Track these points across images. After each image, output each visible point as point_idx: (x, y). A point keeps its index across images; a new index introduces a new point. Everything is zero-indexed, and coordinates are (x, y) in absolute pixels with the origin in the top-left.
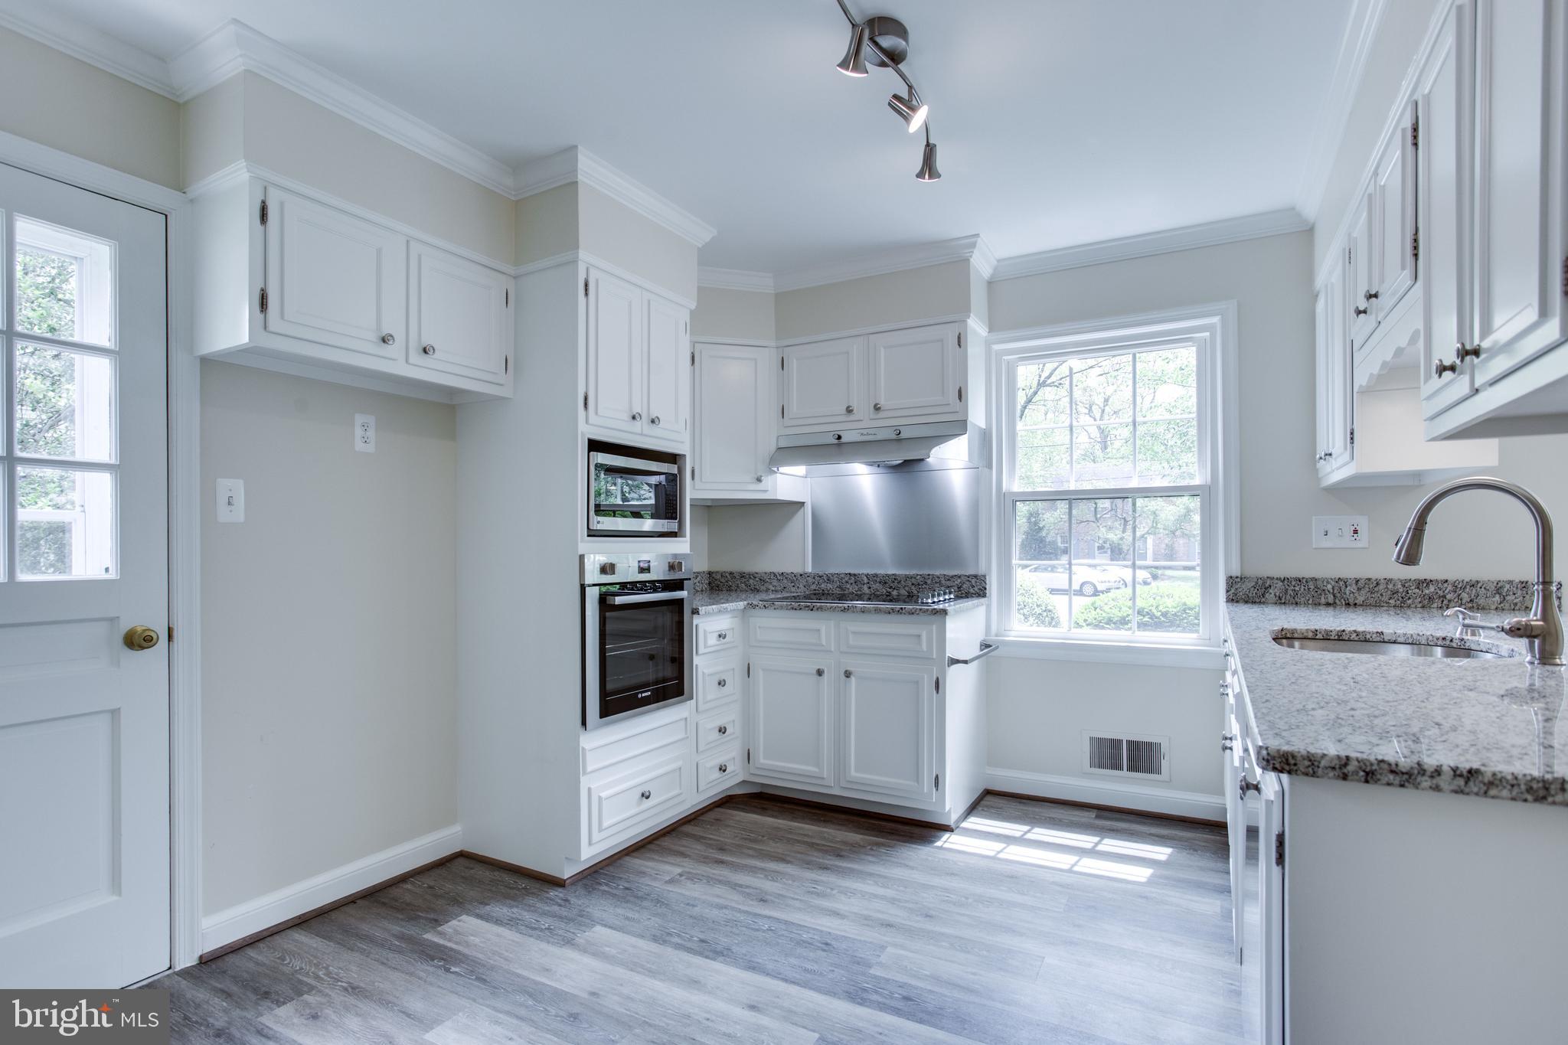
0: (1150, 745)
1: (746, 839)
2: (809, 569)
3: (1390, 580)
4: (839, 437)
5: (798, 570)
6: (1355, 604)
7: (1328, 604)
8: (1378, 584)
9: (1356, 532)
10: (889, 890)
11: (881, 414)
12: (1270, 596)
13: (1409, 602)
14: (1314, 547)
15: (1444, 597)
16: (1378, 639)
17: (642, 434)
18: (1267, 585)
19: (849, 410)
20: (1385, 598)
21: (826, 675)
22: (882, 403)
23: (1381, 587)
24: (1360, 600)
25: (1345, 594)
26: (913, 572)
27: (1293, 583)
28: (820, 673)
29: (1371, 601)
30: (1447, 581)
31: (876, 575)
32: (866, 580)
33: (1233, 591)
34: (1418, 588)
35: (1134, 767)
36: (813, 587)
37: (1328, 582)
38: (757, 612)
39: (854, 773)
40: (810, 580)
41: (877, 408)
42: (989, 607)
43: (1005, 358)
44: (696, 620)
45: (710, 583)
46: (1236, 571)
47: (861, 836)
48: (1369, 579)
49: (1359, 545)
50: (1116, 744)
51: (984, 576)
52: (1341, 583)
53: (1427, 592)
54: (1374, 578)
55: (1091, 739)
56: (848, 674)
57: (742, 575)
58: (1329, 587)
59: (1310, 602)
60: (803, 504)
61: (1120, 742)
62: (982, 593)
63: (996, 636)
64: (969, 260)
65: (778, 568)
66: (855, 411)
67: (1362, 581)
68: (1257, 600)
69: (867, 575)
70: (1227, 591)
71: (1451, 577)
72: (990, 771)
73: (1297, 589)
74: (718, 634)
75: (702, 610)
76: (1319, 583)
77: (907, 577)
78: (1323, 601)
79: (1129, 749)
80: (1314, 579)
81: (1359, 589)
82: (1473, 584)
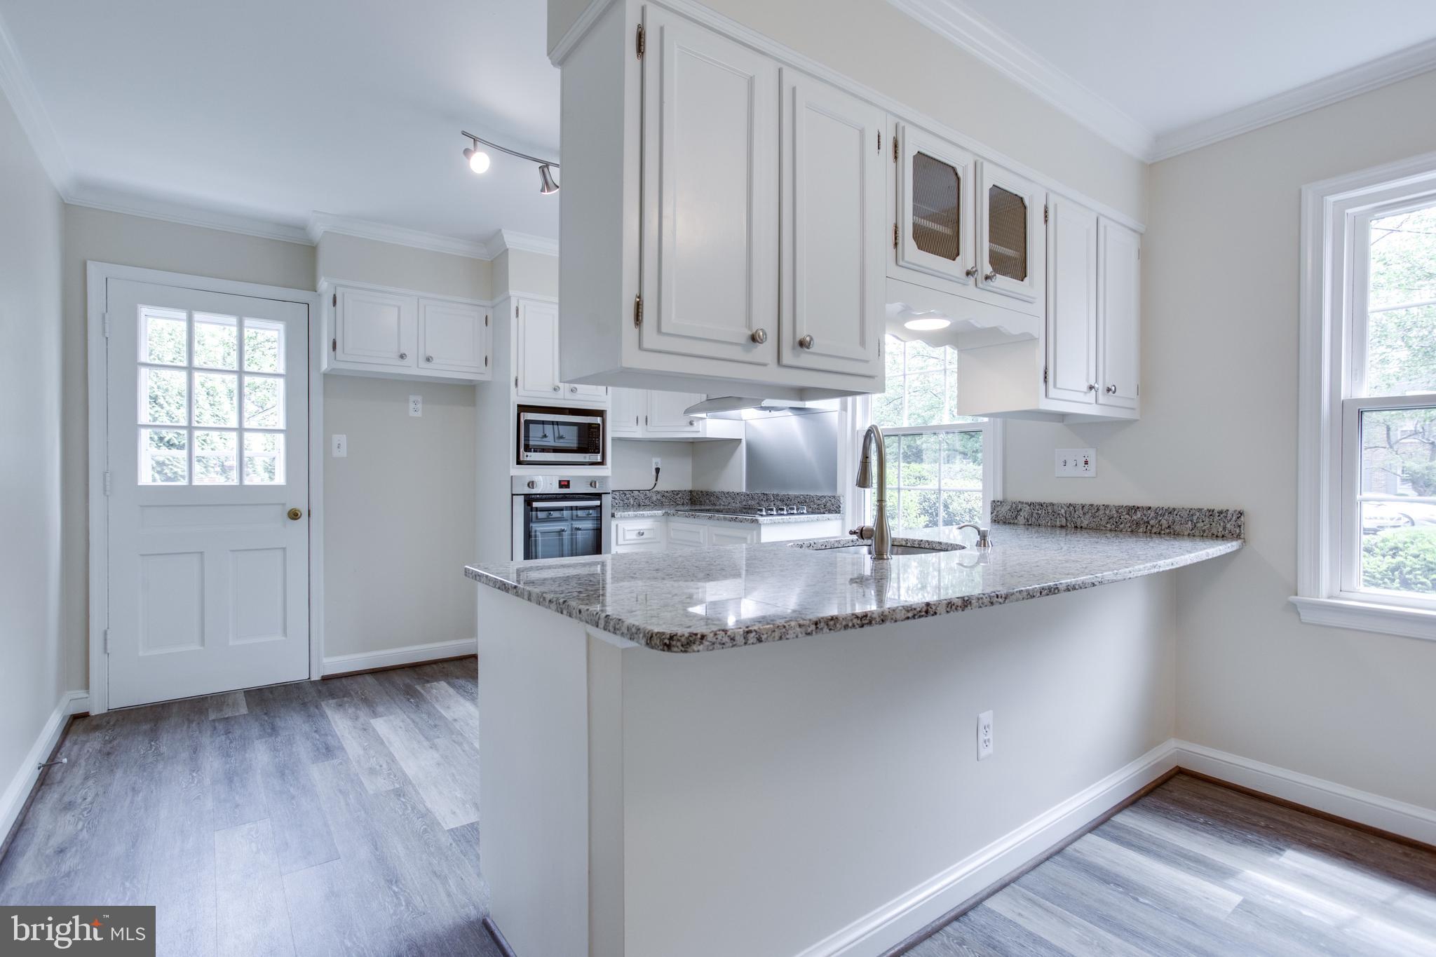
2: (744, 490)
3: (1107, 506)
6: (1081, 527)
7: (1062, 527)
8: (1098, 510)
9: (1086, 463)
12: (1021, 520)
13: (1122, 526)
14: (1056, 476)
15: (1148, 522)
18: (1019, 508)
20: (1103, 523)
23: (1101, 512)
24: (1084, 525)
25: (1074, 518)
27: (1037, 507)
29: (1093, 525)
30: (1150, 508)
31: (778, 495)
32: (772, 499)
33: (995, 512)
34: (1128, 514)
37: (1062, 507)
38: (672, 518)
40: (743, 497)
42: (843, 519)
45: (691, 499)
46: (1000, 498)
48: (1092, 505)
49: (1087, 474)
51: (842, 499)
52: (1072, 508)
53: (1135, 518)
54: (1095, 504)
58: (1063, 511)
59: (1049, 524)
60: (740, 440)
62: (837, 510)
67: (1086, 507)
68: (1012, 521)
70: (992, 513)
71: (1154, 503)
73: (1040, 512)
74: (638, 531)
75: (618, 514)
76: (1056, 507)
78: (1058, 524)
80: (1052, 505)
81: (1084, 514)
82: (1171, 511)
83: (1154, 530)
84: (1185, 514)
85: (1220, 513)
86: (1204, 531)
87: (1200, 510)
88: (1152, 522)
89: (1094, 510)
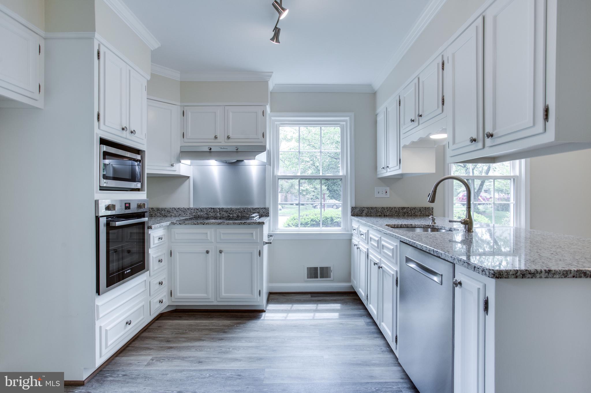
0: (327, 268)
1: (178, 333)
2: (192, 206)
3: (395, 207)
4: (211, 149)
5: (186, 206)
6: (386, 216)
7: (380, 216)
8: (392, 209)
9: (386, 192)
10: (253, 343)
11: (230, 140)
12: (364, 214)
13: (400, 214)
14: (375, 197)
15: (408, 212)
16: (411, 227)
17: (126, 138)
18: (363, 210)
19: (216, 137)
20: (394, 213)
21: (210, 253)
22: (231, 136)
23: (393, 210)
24: (387, 215)
25: (384, 212)
26: (239, 207)
27: (370, 209)
28: (207, 252)
29: (391, 214)
30: (408, 208)
31: (223, 209)
32: (218, 211)
33: (353, 212)
34: (402, 210)
35: (322, 276)
36: (194, 214)
37: (380, 209)
38: (176, 226)
39: (223, 294)
40: (193, 211)
41: (228, 138)
42: (270, 220)
43: (276, 123)
44: (150, 231)
46: (354, 206)
47: (230, 321)
48: (390, 207)
49: (388, 196)
50: (316, 269)
51: (268, 208)
52: (383, 209)
53: (404, 211)
54: (391, 207)
55: (308, 268)
56: (221, 252)
57: (158, 209)
58: (380, 210)
59: (375, 215)
60: (188, 177)
61: (317, 268)
62: (267, 215)
63: (272, 232)
64: (268, 82)
65: (177, 206)
66: (218, 138)
67: (388, 208)
68: (360, 215)
69: (219, 209)
70: (351, 212)
71: (410, 206)
72: (271, 285)
73: (371, 211)
74: (158, 238)
75: (153, 226)
76: (377, 209)
77: (237, 209)
78: (378, 215)
79: (320, 270)
80: (376, 208)
81: (387, 211)
82: (415, 208)
83: (410, 215)
84: (419, 209)
85: (428, 208)
86: (424, 214)
87: (423, 208)
88: (409, 212)
89: (390, 209)
